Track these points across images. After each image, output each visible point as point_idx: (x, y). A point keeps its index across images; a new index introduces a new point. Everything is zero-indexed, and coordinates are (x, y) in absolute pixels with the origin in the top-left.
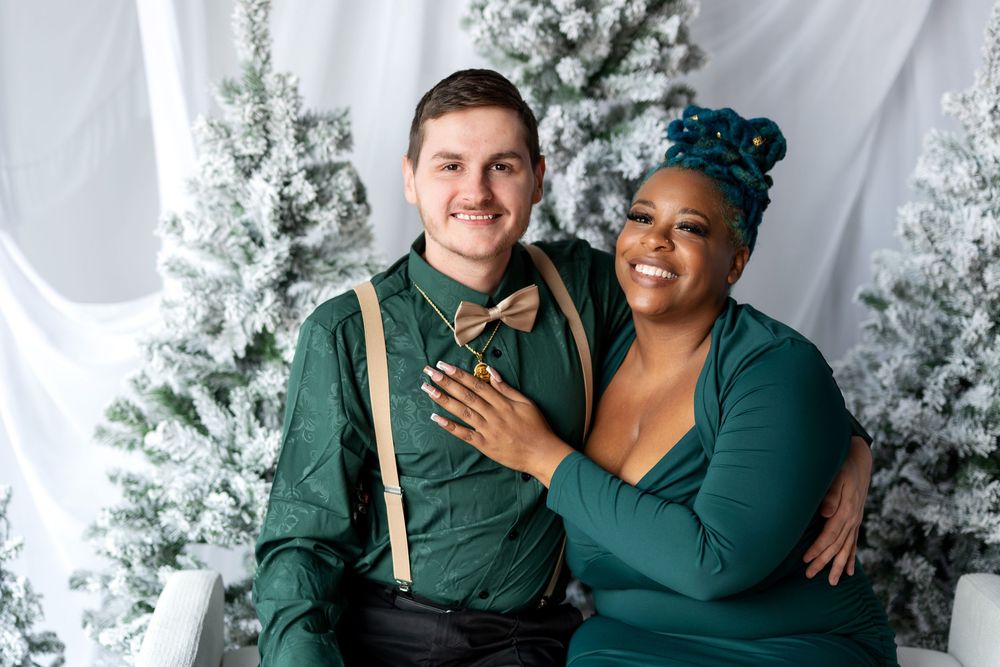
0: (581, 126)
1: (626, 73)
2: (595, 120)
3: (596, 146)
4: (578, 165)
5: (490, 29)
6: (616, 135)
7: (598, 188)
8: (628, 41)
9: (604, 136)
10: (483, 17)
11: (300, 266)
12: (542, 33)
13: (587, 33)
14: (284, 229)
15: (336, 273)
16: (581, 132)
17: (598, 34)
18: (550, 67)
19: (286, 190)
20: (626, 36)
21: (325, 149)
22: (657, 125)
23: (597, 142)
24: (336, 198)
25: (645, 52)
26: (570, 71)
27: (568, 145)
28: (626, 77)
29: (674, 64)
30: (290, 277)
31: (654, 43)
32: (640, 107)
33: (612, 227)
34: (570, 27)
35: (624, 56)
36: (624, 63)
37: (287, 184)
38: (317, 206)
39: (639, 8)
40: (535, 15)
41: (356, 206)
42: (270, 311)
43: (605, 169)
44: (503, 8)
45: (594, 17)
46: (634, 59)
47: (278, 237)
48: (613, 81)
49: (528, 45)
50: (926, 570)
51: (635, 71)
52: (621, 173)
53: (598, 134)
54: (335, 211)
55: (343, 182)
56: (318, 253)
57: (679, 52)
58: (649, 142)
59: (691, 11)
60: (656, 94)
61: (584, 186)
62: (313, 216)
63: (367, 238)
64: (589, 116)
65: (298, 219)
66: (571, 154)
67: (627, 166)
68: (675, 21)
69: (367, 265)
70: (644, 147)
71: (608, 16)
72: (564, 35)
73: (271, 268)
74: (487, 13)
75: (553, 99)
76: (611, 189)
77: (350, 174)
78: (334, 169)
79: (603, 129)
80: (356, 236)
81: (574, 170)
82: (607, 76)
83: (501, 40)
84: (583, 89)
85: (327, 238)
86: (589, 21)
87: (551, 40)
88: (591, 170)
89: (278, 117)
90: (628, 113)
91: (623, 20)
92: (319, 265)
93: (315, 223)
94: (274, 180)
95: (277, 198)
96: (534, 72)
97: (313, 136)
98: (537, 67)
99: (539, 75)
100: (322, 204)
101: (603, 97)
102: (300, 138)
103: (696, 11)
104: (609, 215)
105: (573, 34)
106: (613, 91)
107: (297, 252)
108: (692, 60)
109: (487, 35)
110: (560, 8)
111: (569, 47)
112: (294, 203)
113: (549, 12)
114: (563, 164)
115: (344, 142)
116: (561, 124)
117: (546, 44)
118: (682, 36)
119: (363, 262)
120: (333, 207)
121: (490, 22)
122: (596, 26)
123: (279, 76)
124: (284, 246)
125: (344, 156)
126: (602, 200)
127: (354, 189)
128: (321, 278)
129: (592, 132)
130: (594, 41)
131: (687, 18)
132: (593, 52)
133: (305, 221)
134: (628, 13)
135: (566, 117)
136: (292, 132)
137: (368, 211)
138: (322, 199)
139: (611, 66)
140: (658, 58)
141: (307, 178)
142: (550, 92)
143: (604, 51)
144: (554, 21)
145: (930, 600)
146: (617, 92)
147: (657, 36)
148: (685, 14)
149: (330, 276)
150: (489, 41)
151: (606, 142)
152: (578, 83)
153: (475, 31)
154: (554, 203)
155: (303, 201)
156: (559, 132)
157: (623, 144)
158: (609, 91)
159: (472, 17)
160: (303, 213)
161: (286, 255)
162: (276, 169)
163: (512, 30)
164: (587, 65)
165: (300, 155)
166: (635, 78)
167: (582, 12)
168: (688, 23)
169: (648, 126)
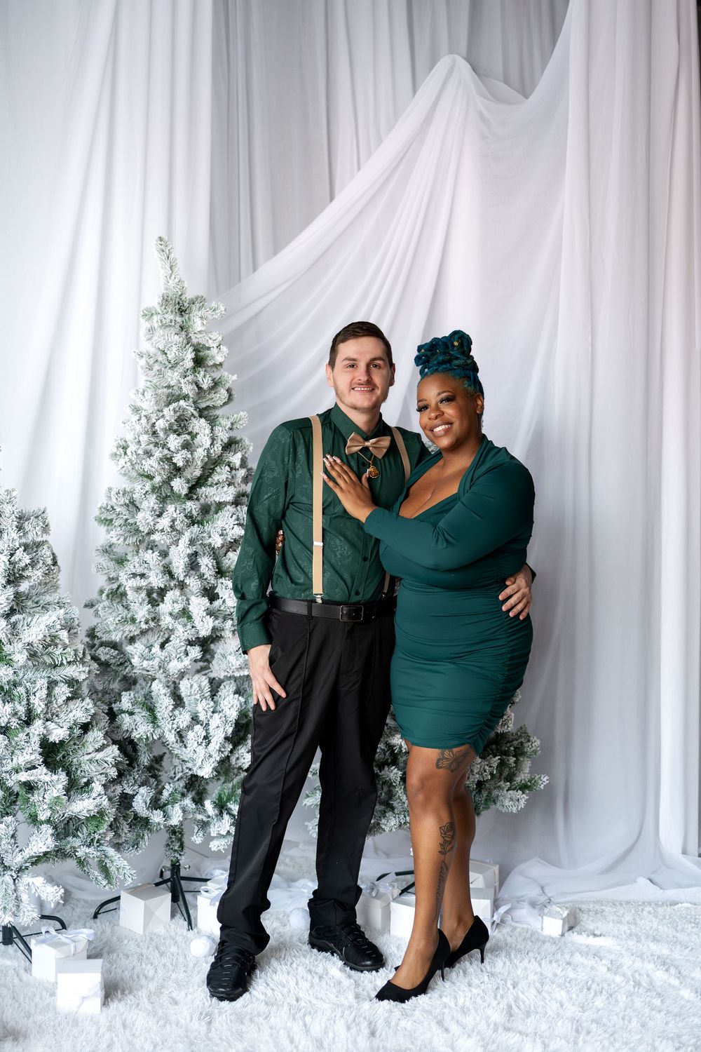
0: (185, 516)
1: (211, 486)
2: (195, 513)
3: (195, 528)
4: (184, 540)
5: (130, 460)
6: (207, 522)
7: (196, 554)
8: (212, 467)
9: (200, 523)
10: (125, 453)
11: (17, 604)
12: (162, 463)
13: (188, 463)
14: (9, 582)
15: (40, 608)
16: (186, 520)
17: (195, 463)
18: (167, 482)
19: (13, 558)
20: (211, 465)
21: (35, 533)
22: (231, 517)
23: (196, 525)
24: (41, 562)
25: (222, 474)
26: (179, 485)
27: (178, 528)
28: (211, 488)
29: (239, 480)
30: (12, 611)
31: (227, 468)
32: (220, 506)
33: (205, 577)
34: (178, 460)
35: (210, 475)
36: (210, 479)
37: (12, 555)
38: (30, 568)
39: (218, 449)
40: (158, 453)
41: (53, 568)
42: (5, 630)
43: (201, 542)
44: (138, 449)
45: (192, 454)
46: (216, 478)
47: (5, 586)
48: (203, 491)
49: (153, 470)
50: (397, 774)
51: (216, 484)
52: (210, 544)
53: (196, 521)
54: (41, 570)
55: (45, 552)
56: (28, 597)
57: (242, 472)
58: (226, 526)
59: (248, 449)
60: (230, 498)
61: (189, 551)
62: (26, 574)
63: (56, 587)
64: (191, 509)
65: (18, 575)
66: (180, 533)
67: (214, 540)
68: (239, 455)
69: (58, 603)
70: (223, 529)
71: (200, 453)
72: (175, 464)
73: (5, 605)
74: (128, 451)
75: (168, 502)
76: (204, 554)
77: (49, 548)
78: (39, 545)
79: (199, 518)
80: (49, 586)
81: (183, 542)
82: (200, 487)
83: (136, 467)
84: (186, 495)
85: (32, 587)
86: (190, 456)
87: (167, 467)
88: (192, 542)
89: (7, 515)
90: (213, 509)
91: (208, 456)
92: (29, 603)
93: (28, 577)
94: (6, 553)
95: (8, 563)
96: (157, 485)
97: (27, 526)
98: (159, 483)
99: (160, 487)
100: (33, 567)
101: (198, 499)
102: (20, 528)
103: (251, 448)
104: (203, 569)
105: (180, 464)
106: (203, 495)
107: (17, 595)
108: (249, 477)
109: (129, 464)
110: (172, 449)
111: (177, 471)
112: (17, 566)
113: (166, 451)
114: (174, 539)
115: (46, 529)
116: (175, 515)
117: (164, 469)
118: (244, 463)
119: (56, 601)
120: (40, 568)
121: (130, 457)
122: (193, 459)
123: (7, 491)
124: (10, 591)
125: (45, 537)
126: (199, 560)
127: (52, 557)
128: (32, 611)
129: (192, 521)
130: (192, 468)
131: (246, 453)
132: (192, 474)
133: (22, 577)
134: (212, 451)
135: (178, 512)
136: (16, 523)
137: (59, 571)
138: (33, 564)
139: (202, 481)
140: (230, 477)
141: (24, 551)
142: (167, 496)
143: (198, 473)
144: (169, 456)
145: (400, 792)
146: (206, 497)
147: (229, 464)
148: (244, 451)
149: (37, 609)
150: (130, 468)
151: (200, 526)
152: (185, 491)
153: (122, 462)
154: (171, 563)
155: (22, 564)
156: (173, 521)
157: (211, 527)
158: (201, 496)
159: (118, 453)
160: (20, 572)
161: (12, 597)
162: (6, 546)
163: (143, 462)
164: (188, 481)
165: (20, 537)
166: (217, 489)
167: (185, 451)
168: (246, 455)
169: (226, 518)
